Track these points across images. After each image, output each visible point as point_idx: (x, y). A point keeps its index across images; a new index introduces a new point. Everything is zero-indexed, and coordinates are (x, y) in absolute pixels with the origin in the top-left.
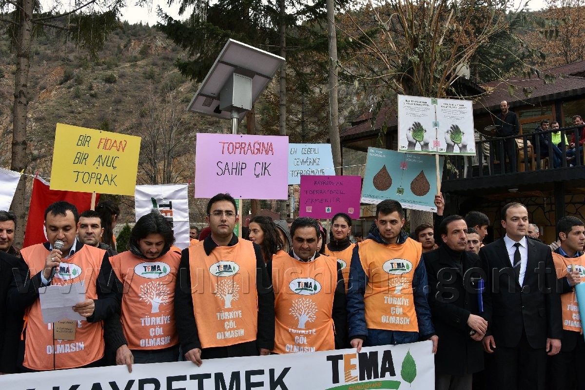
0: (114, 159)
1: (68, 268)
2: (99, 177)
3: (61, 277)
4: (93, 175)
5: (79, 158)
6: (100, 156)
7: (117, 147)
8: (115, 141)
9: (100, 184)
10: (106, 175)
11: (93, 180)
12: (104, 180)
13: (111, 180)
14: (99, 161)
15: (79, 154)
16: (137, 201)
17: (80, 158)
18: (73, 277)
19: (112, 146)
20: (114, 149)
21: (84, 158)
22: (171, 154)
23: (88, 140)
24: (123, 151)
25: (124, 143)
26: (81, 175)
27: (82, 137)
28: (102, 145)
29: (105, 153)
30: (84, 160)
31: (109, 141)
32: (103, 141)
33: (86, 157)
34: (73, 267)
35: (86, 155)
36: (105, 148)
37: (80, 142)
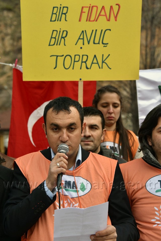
0: (103, 33)
1: (74, 183)
2: (84, 60)
3: (66, 193)
4: (77, 58)
5: (55, 38)
6: (83, 31)
7: (106, 15)
8: (103, 7)
9: (87, 68)
10: (95, 56)
11: (78, 65)
12: (92, 63)
13: (103, 62)
14: (83, 39)
15: (55, 32)
16: (140, 91)
17: (57, 38)
18: (81, 193)
19: (100, 15)
20: (102, 19)
21: (62, 37)
22: (155, 22)
23: (65, 12)
24: (116, 20)
25: (116, 8)
26: (60, 60)
27: (56, 9)
28: (85, 16)
29: (89, 27)
30: (63, 40)
31: (95, 9)
32: (86, 10)
33: (64, 35)
34: (80, 181)
35: (65, 33)
36: (89, 19)
37: (54, 16)
